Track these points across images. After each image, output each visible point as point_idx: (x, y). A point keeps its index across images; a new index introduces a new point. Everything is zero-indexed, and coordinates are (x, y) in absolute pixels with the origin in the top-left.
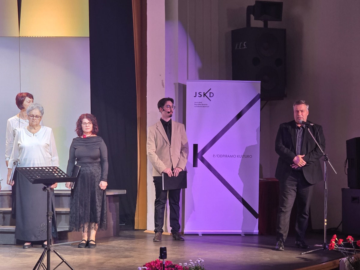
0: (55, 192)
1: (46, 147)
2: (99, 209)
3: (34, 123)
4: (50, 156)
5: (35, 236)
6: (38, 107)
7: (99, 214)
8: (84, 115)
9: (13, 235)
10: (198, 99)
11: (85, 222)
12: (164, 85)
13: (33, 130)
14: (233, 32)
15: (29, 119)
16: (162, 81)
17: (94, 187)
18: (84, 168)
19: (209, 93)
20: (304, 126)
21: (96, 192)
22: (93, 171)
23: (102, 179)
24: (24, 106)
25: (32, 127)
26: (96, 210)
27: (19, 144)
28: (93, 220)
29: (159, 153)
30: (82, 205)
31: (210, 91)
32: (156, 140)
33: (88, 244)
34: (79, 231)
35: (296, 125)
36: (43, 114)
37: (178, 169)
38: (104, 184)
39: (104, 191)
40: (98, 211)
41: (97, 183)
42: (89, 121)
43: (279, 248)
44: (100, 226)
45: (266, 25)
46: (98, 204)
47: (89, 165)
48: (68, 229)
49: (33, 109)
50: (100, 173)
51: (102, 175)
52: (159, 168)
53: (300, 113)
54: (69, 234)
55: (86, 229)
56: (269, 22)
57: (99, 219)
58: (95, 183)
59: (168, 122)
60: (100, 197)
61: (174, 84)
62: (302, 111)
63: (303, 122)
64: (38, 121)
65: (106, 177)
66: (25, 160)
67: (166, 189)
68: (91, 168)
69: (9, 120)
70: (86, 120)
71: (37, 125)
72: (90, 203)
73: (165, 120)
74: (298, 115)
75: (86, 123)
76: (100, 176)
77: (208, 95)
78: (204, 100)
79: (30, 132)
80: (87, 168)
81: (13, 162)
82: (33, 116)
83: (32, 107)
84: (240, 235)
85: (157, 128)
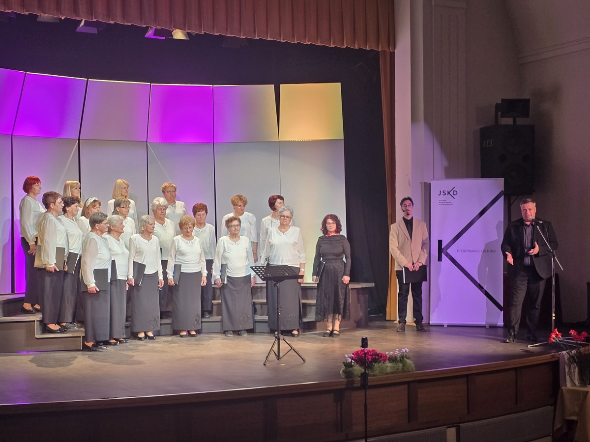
0: (302, 285)
1: (294, 245)
2: (342, 302)
3: (285, 223)
4: (298, 254)
5: (284, 326)
6: (289, 209)
7: (342, 306)
8: (328, 215)
9: (267, 324)
10: (442, 197)
11: (329, 313)
12: (411, 184)
13: (283, 230)
14: (482, 130)
15: (280, 220)
16: (409, 180)
17: (337, 282)
18: (328, 265)
19: (452, 191)
20: (534, 223)
21: (339, 286)
22: (336, 267)
23: (344, 274)
24: (276, 208)
25: (283, 227)
26: (339, 302)
27: (270, 242)
28: (336, 311)
29: (401, 248)
30: (326, 298)
31: (454, 190)
32: (398, 236)
33: (331, 334)
34: (324, 321)
35: (524, 223)
36: (292, 216)
37: (418, 263)
38: (346, 279)
39: (347, 285)
40: (341, 303)
41: (340, 278)
42: (332, 222)
43: (506, 340)
44: (343, 317)
45: (515, 121)
46: (341, 296)
47: (332, 261)
48: (314, 320)
49: (284, 210)
50: (343, 269)
51: (345, 270)
52: (401, 262)
53: (528, 212)
54: (318, 324)
55: (330, 320)
56: (518, 119)
57: (342, 311)
58: (338, 277)
59: (409, 220)
60: (343, 291)
61: (421, 183)
62: (530, 209)
63: (533, 219)
64: (288, 221)
65: (348, 272)
66: (275, 256)
67: (407, 282)
68: (334, 264)
69: (263, 219)
70: (330, 221)
71: (287, 225)
72: (333, 296)
73: (406, 218)
74: (526, 213)
75: (330, 223)
76: (343, 271)
77: (452, 193)
78: (448, 198)
79: (280, 231)
80: (331, 264)
81: (265, 258)
82: (284, 216)
83: (284, 209)
84: (485, 327)
85: (399, 226)
